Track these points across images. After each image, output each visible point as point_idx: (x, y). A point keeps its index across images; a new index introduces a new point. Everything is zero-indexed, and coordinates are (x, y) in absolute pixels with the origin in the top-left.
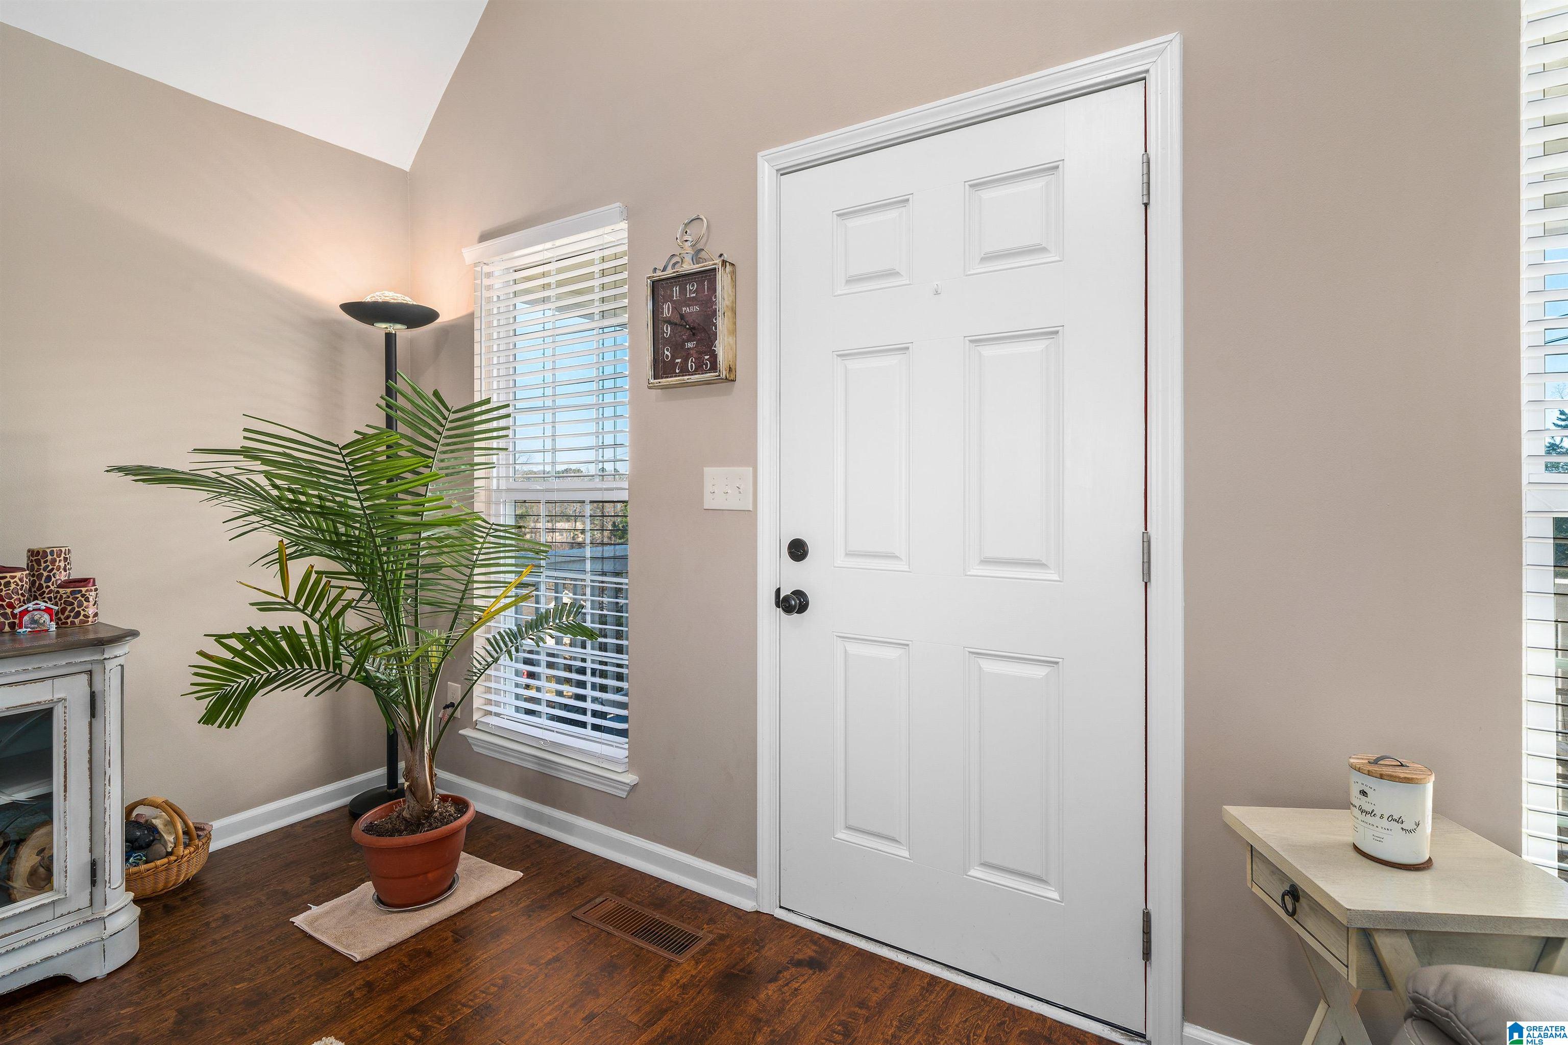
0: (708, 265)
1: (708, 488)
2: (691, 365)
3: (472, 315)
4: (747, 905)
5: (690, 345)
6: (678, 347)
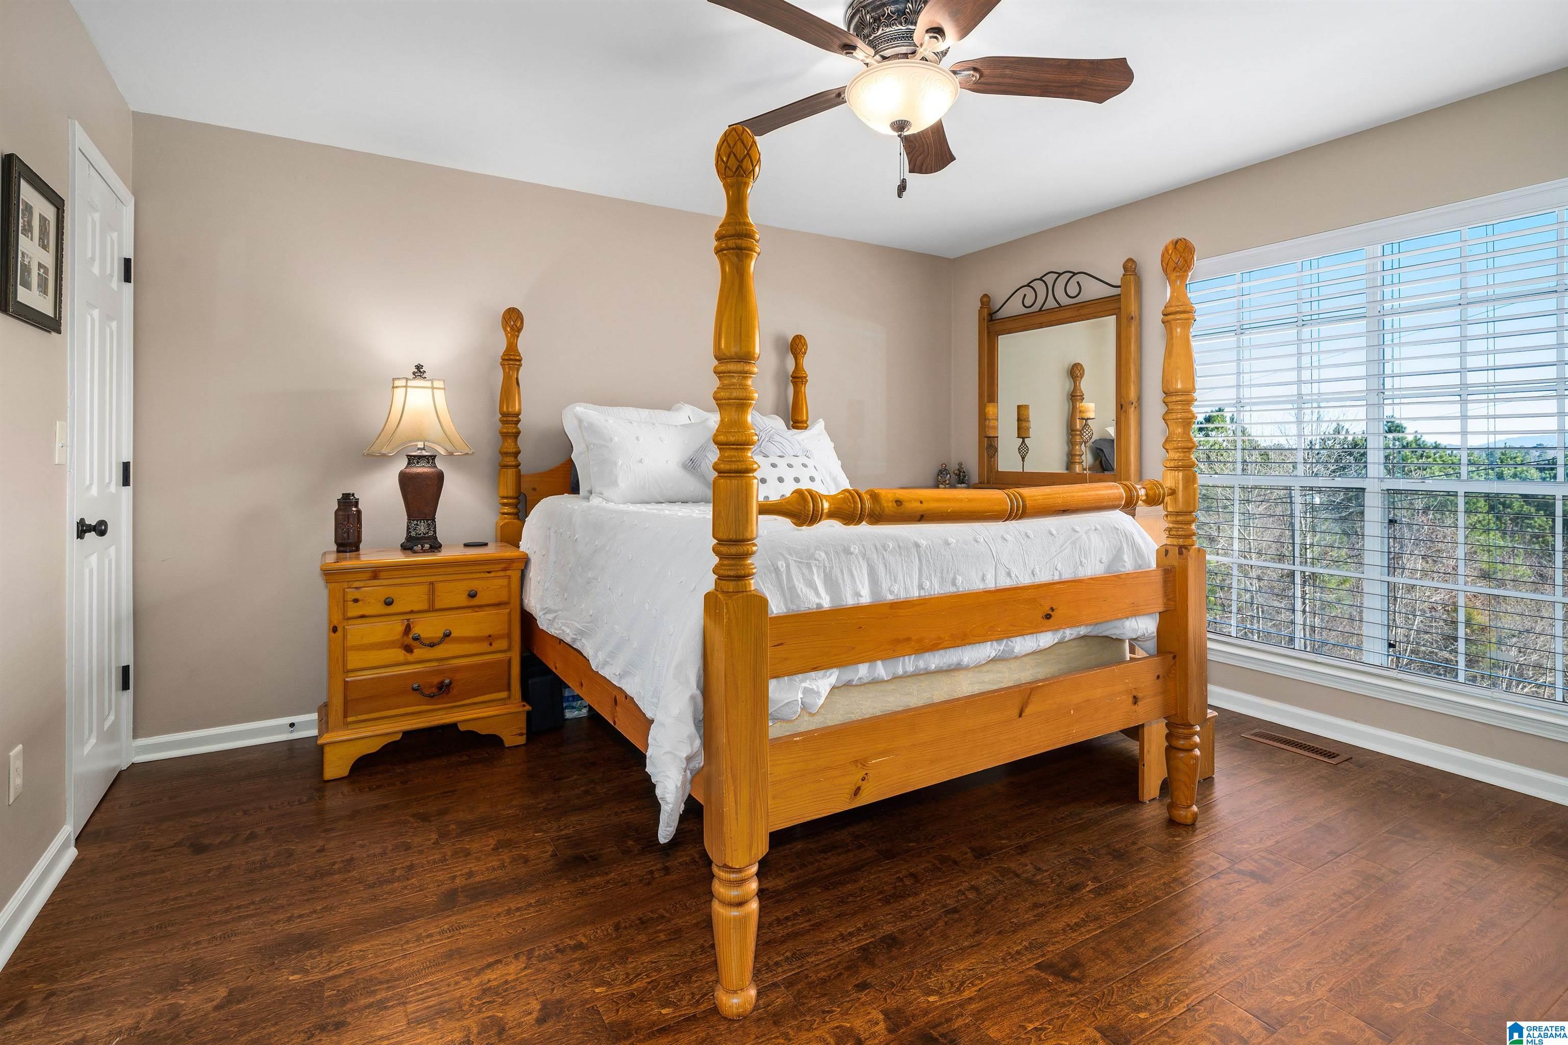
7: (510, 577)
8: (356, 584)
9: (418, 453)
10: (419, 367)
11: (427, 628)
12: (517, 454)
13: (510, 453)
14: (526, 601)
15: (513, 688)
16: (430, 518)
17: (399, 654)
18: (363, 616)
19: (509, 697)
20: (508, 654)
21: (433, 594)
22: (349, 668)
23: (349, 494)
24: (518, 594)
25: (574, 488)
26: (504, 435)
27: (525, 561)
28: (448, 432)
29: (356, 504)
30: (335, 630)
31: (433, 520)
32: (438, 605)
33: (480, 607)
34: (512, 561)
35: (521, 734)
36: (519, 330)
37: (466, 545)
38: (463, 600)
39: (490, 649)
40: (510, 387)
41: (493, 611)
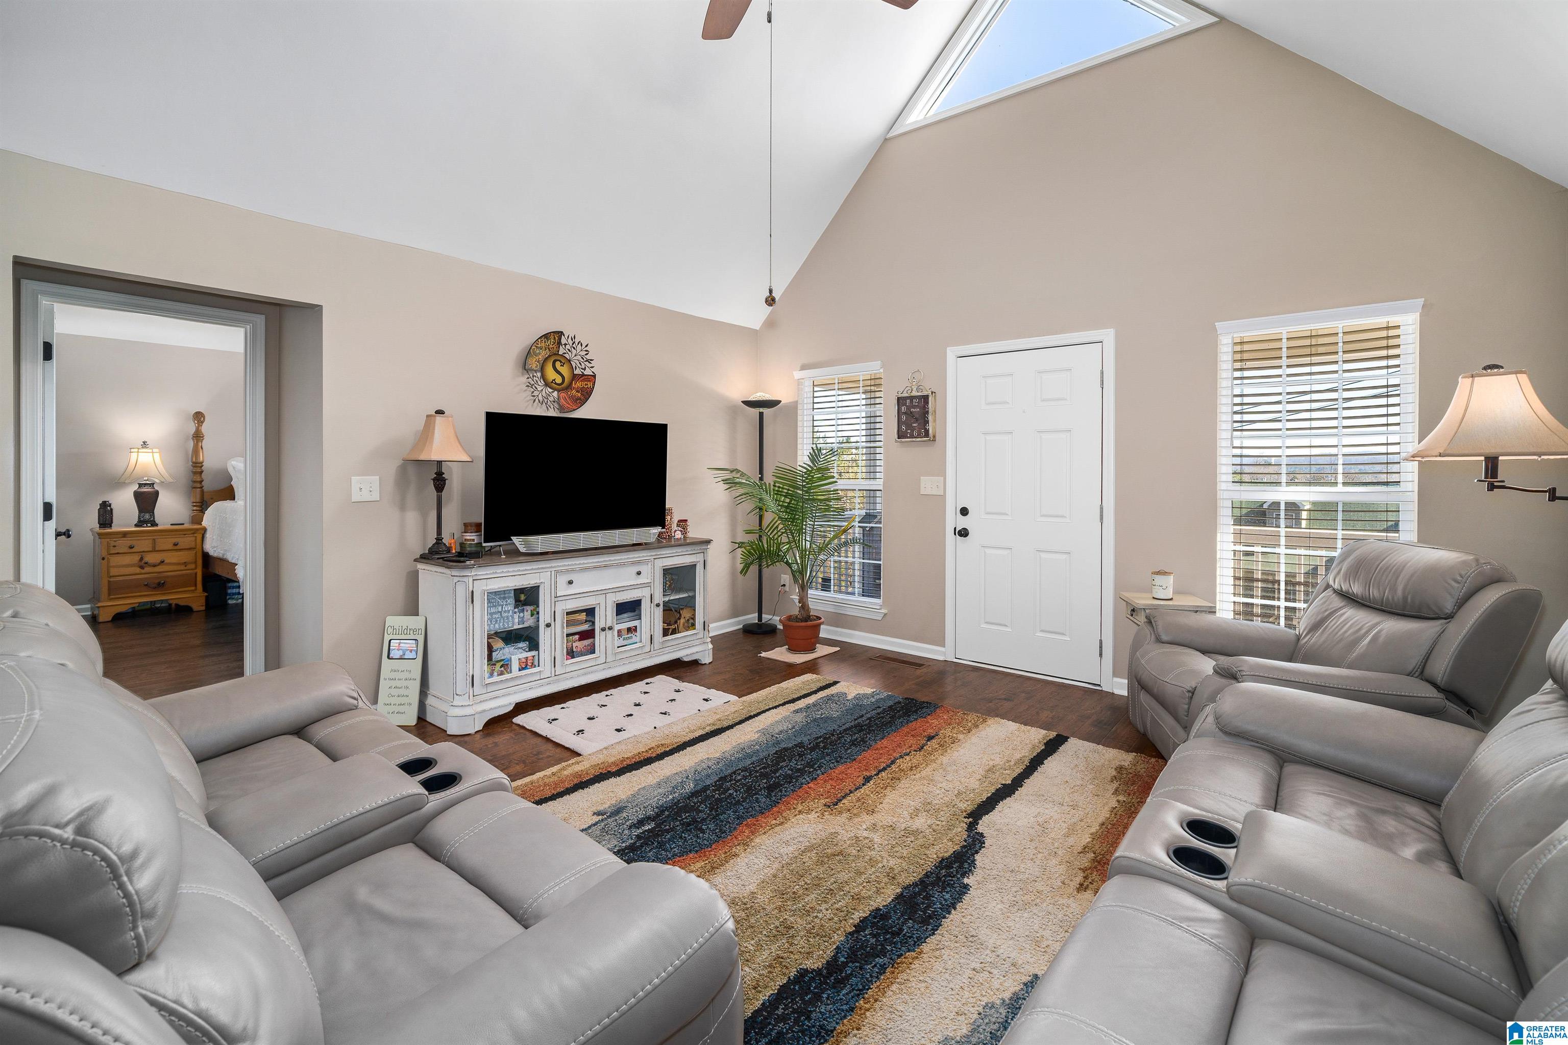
0: (925, 393)
1: (922, 485)
2: (915, 433)
3: (797, 402)
4: (941, 658)
5: (915, 425)
6: (909, 426)
7: (196, 537)
8: (114, 540)
9: (144, 482)
10: (144, 442)
11: (150, 558)
12: (201, 482)
13: (197, 481)
14: (204, 547)
15: (198, 586)
16: (151, 511)
17: (138, 570)
18: (118, 553)
19: (196, 590)
20: (195, 571)
21: (155, 543)
22: (111, 575)
23: (106, 502)
24: (200, 544)
25: (233, 498)
26: (195, 473)
27: (205, 530)
28: (162, 474)
29: (110, 505)
30: (103, 559)
31: (153, 513)
32: (157, 549)
33: (181, 550)
34: (197, 530)
35: (202, 606)
36: (202, 422)
37: (171, 525)
38: (170, 547)
39: (186, 568)
40: (196, 451)
41: (186, 552)
